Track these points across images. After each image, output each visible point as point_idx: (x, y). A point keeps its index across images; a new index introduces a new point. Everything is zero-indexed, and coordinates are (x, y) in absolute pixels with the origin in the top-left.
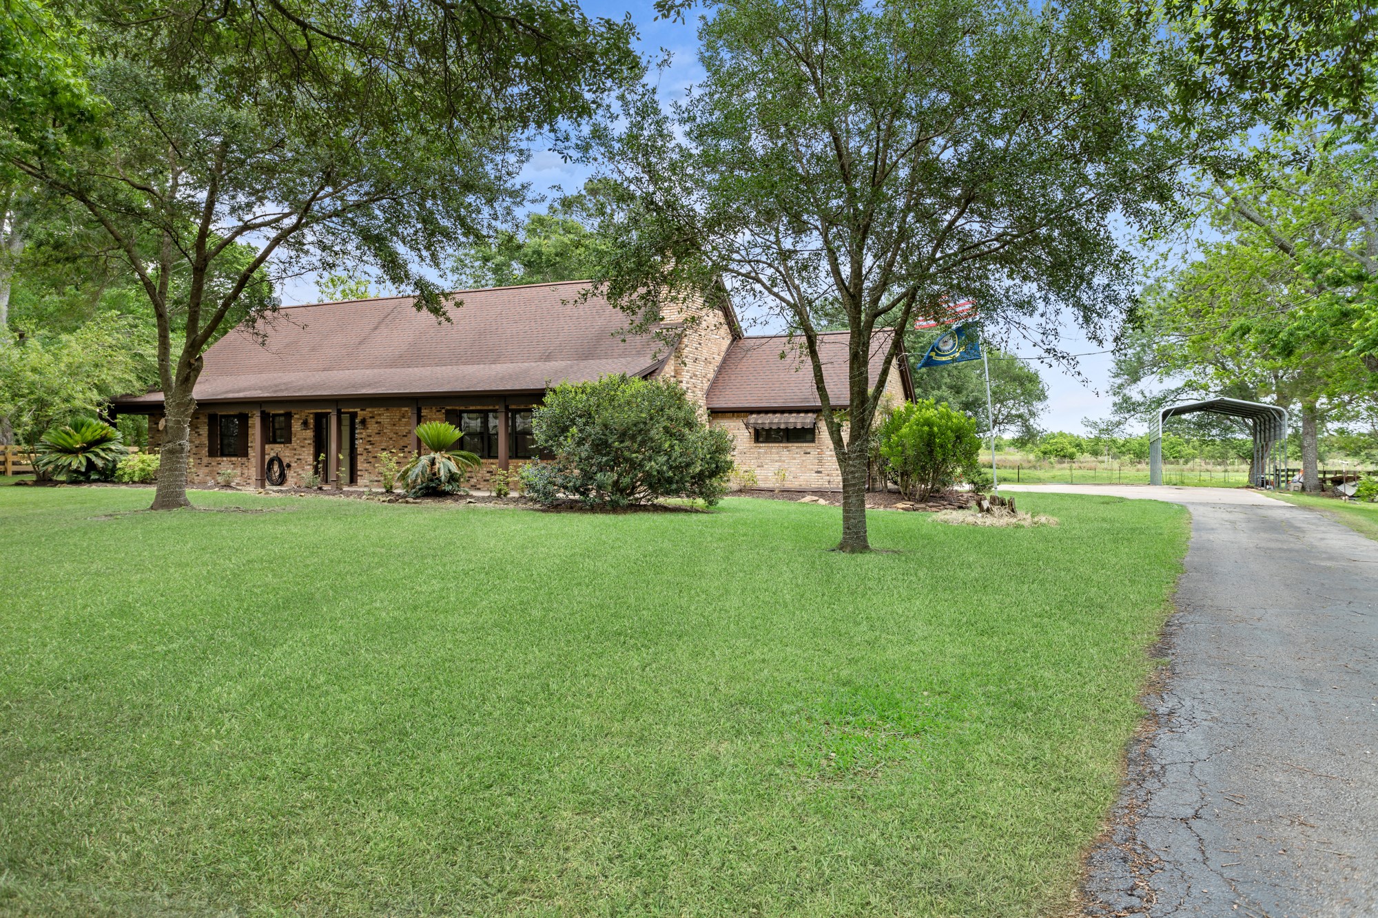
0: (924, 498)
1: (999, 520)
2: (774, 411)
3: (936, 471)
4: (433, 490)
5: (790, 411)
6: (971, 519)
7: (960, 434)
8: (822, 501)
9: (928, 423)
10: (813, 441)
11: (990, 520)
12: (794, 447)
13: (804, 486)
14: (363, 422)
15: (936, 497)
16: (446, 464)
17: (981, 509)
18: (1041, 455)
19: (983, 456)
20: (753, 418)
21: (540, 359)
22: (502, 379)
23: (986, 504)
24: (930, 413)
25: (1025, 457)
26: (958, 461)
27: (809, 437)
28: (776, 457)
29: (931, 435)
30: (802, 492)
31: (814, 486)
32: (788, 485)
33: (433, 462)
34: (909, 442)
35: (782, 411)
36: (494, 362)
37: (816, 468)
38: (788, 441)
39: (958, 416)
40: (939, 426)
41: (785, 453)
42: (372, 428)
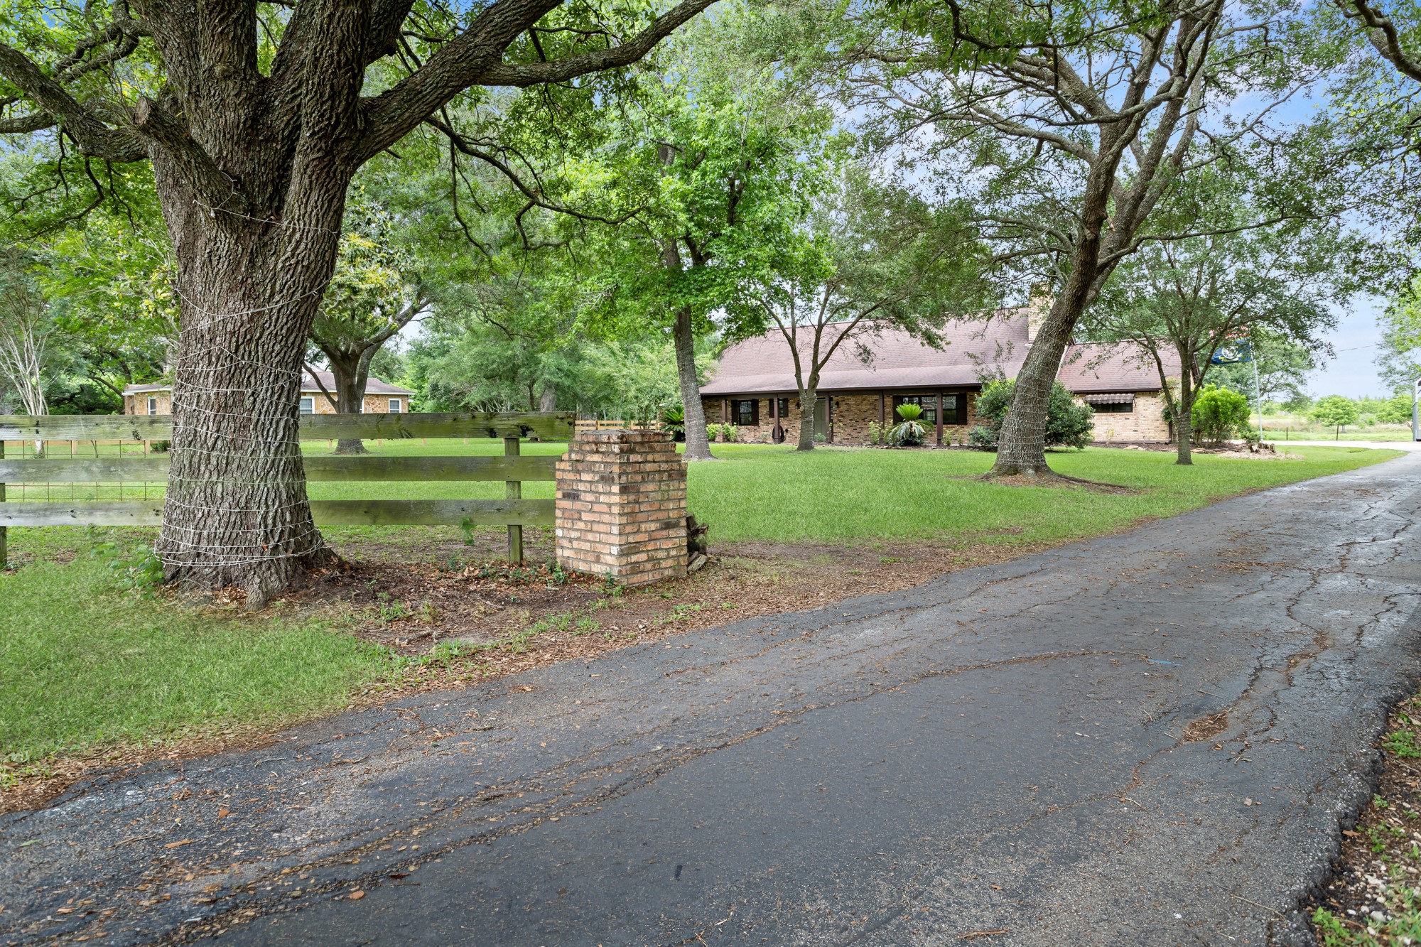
0: (1210, 446)
1: (1264, 456)
2: (1104, 392)
3: (1220, 429)
4: (910, 441)
5: (1115, 392)
6: (1246, 456)
7: (1236, 407)
8: (1140, 448)
9: (1214, 399)
10: (1131, 411)
11: (1257, 456)
12: (1117, 415)
13: (1125, 440)
14: (837, 403)
15: (1219, 446)
16: (918, 428)
17: (1252, 451)
18: (1314, 418)
19: (1254, 420)
20: (1089, 397)
21: (950, 364)
22: (934, 377)
23: (1255, 448)
24: (1215, 393)
25: (1297, 420)
26: (1235, 423)
27: (1128, 408)
28: (1105, 422)
29: (1217, 407)
30: (1124, 444)
31: (1132, 440)
32: (1114, 439)
33: (911, 426)
34: (1202, 411)
35: (1109, 392)
36: (919, 366)
37: (1134, 428)
38: (1113, 411)
39: (1234, 395)
40: (1222, 401)
41: (1111, 419)
42: (843, 407)
